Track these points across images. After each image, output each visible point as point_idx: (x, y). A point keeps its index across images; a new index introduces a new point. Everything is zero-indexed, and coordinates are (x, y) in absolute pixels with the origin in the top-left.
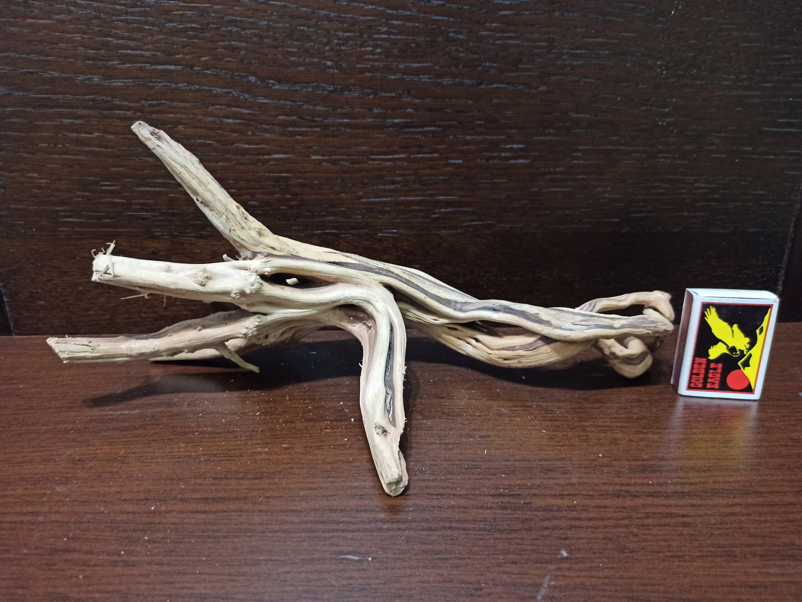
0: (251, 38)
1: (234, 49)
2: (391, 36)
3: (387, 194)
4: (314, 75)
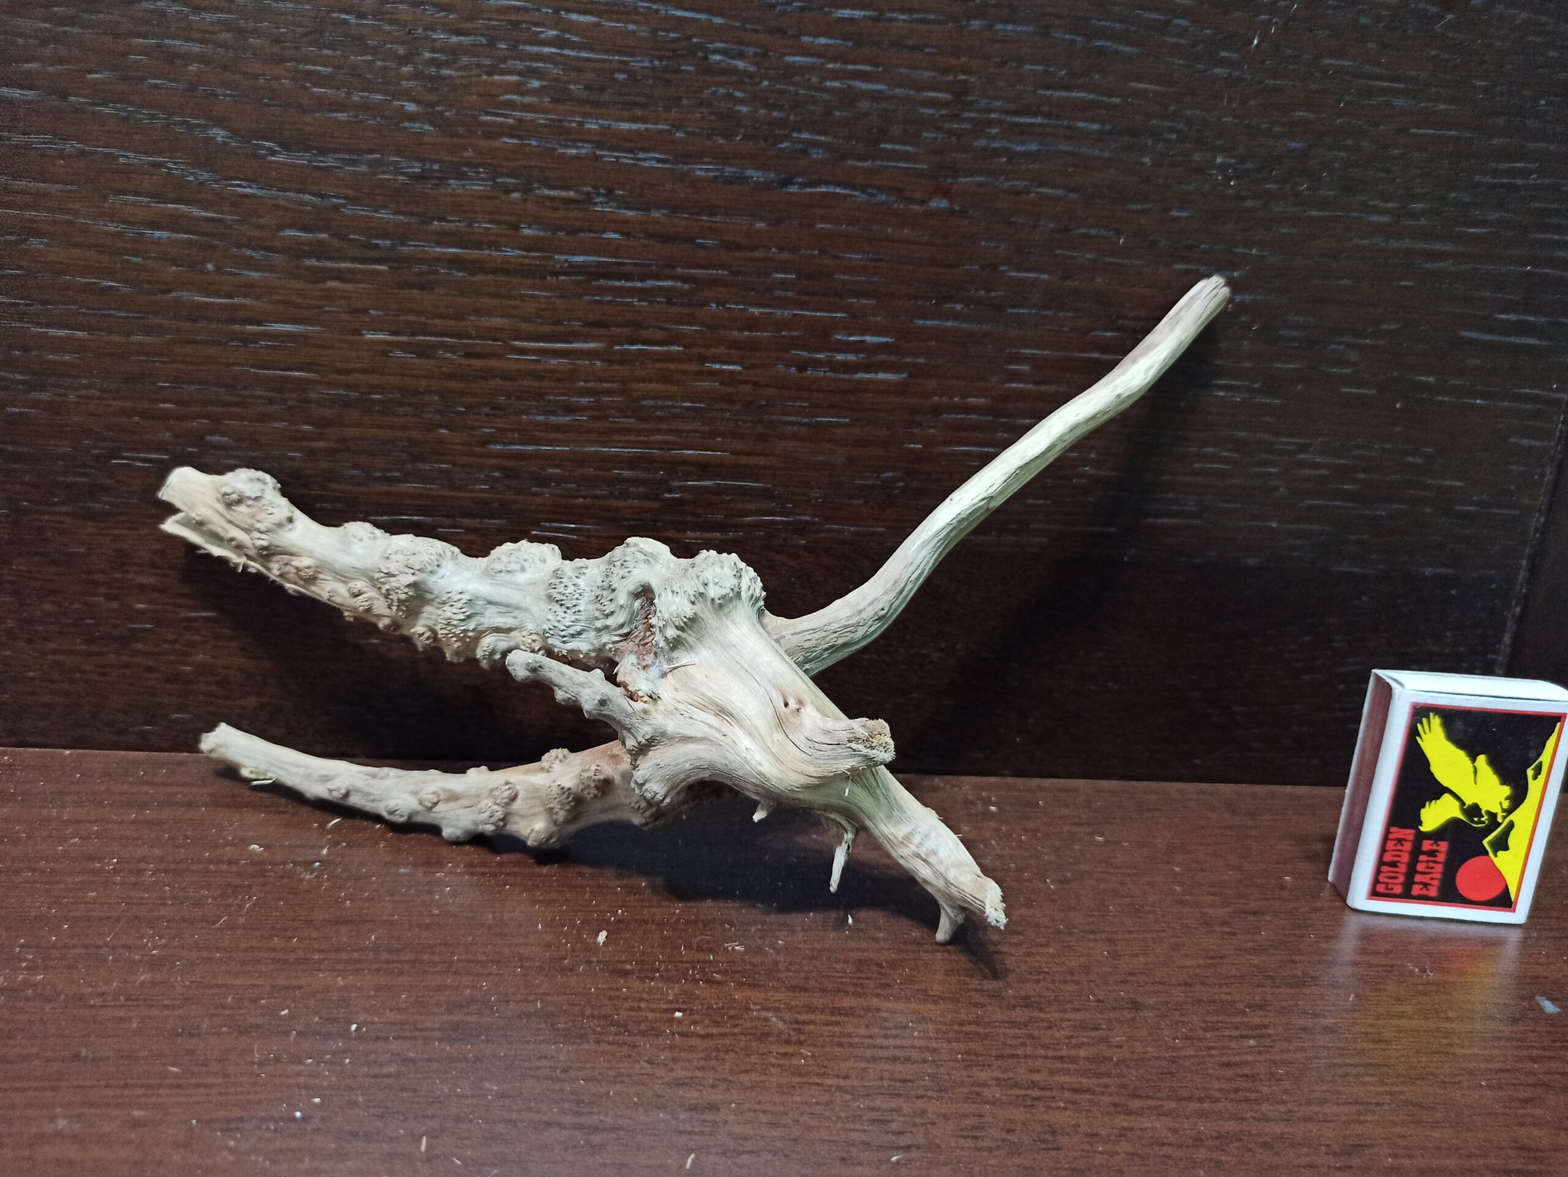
0: (216, 33)
1: (172, 57)
2: (566, 52)
3: (553, 436)
4: (372, 134)
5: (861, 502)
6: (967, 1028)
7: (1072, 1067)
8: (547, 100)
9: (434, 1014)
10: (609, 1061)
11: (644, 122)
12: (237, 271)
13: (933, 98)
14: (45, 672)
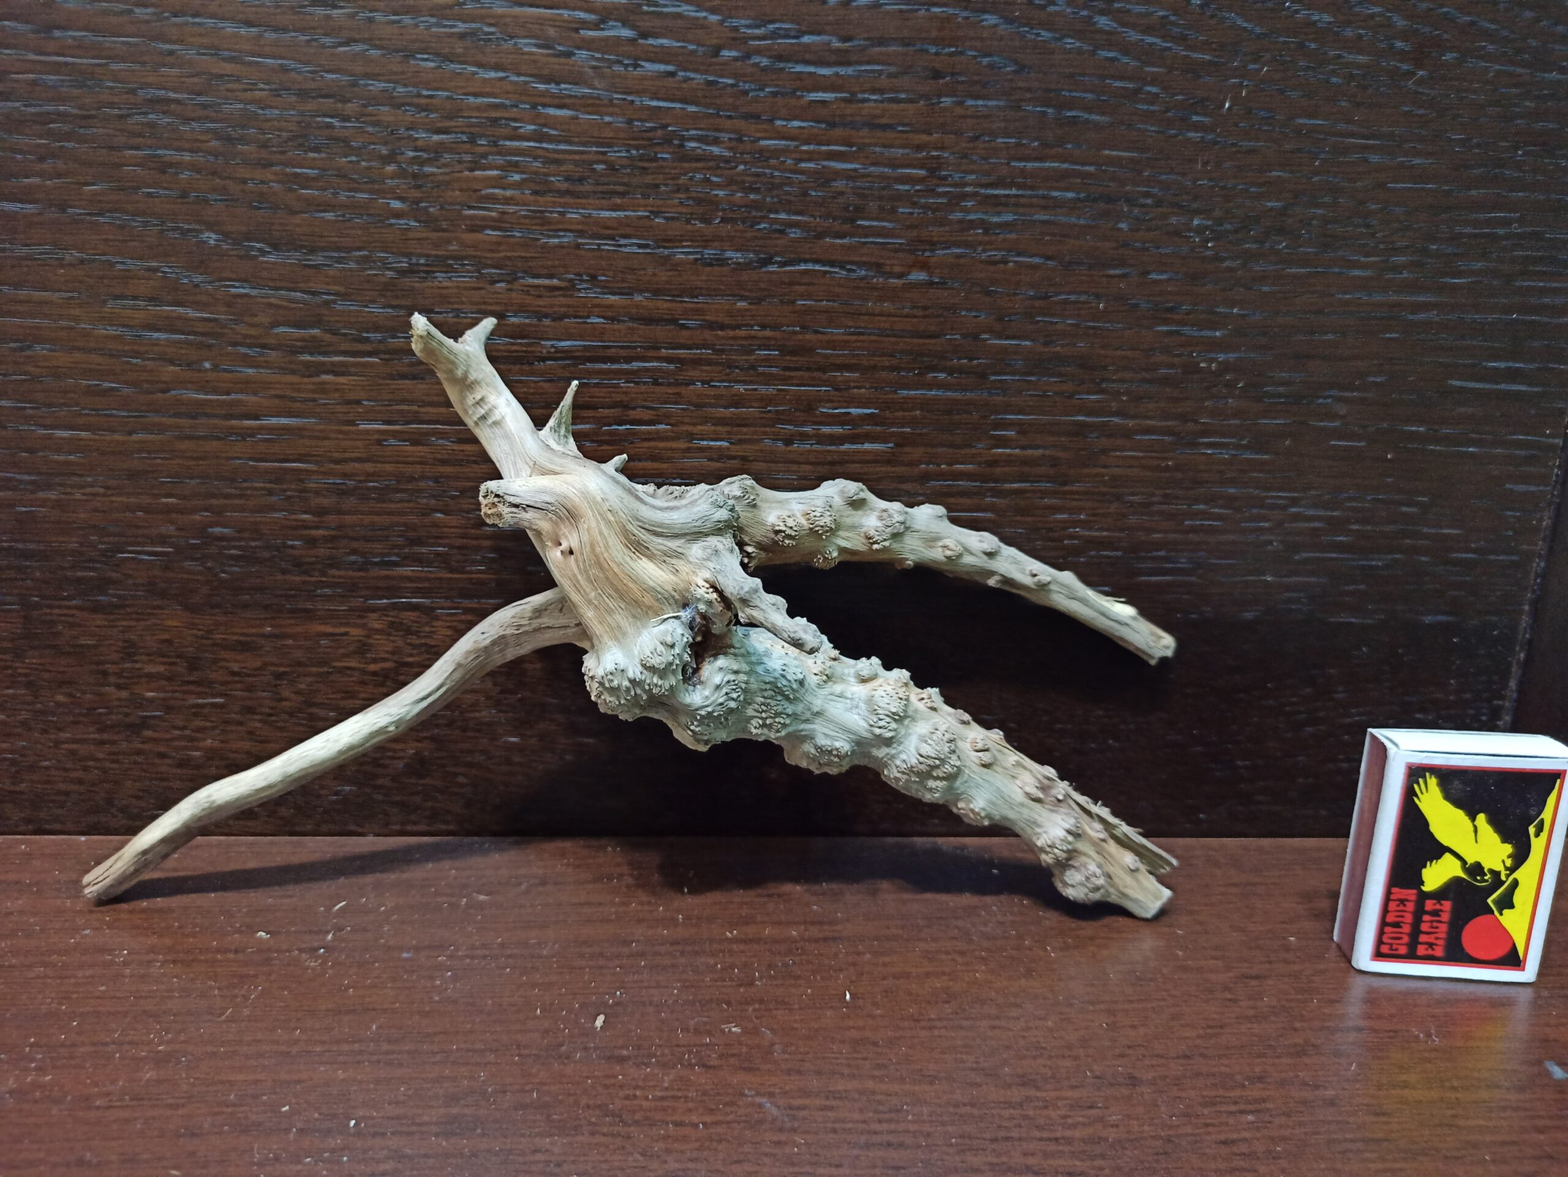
0: (205, 141)
1: (164, 167)
2: (545, 145)
4: (359, 232)
6: (963, 1110)
7: (1066, 1149)
8: (527, 192)
9: (432, 1107)
10: (603, 1154)
11: (625, 210)
12: (233, 368)
13: (908, 176)
14: (59, 761)
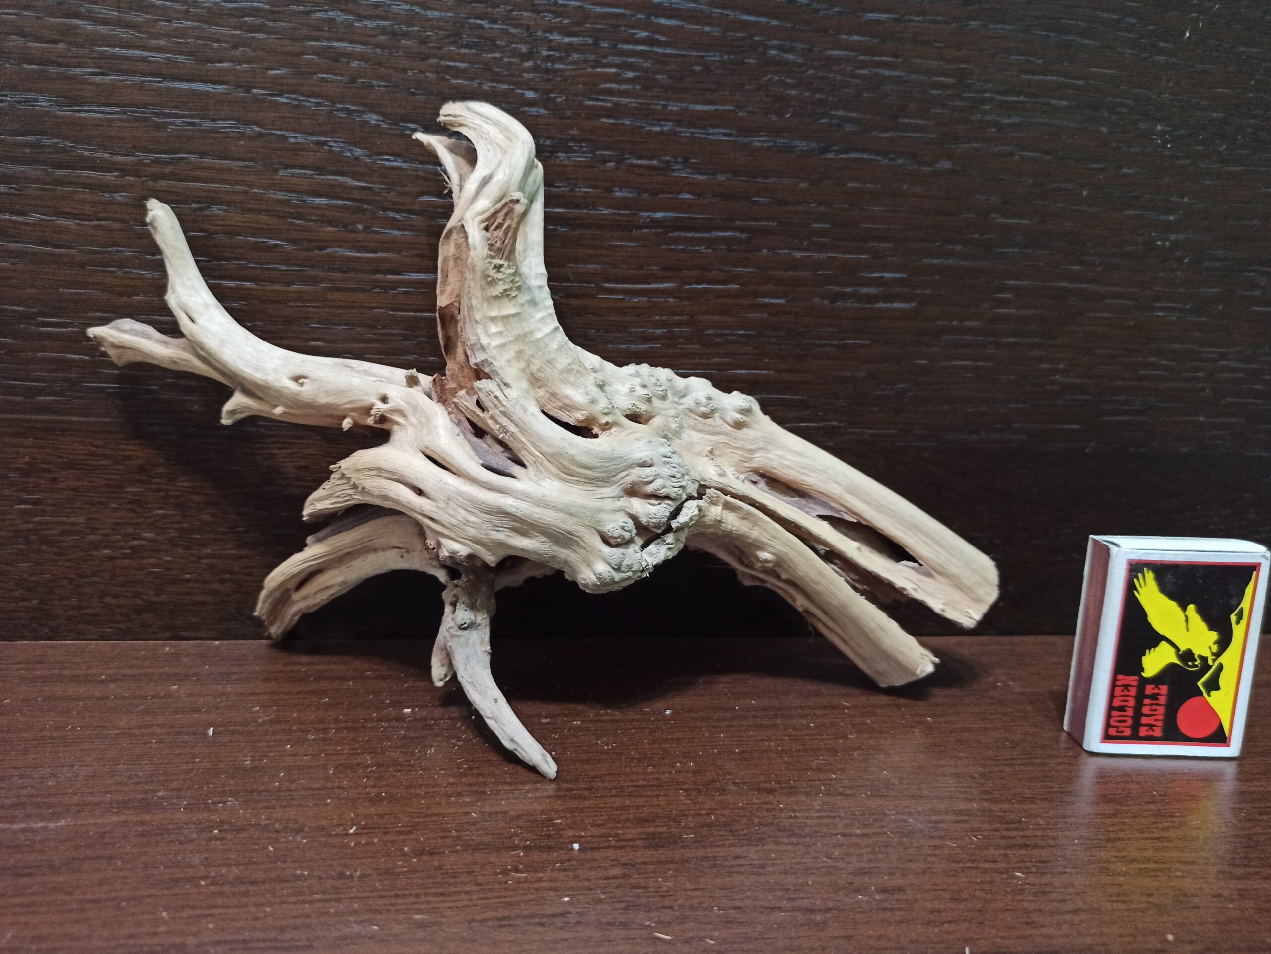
5: (877, 409)
7: (1170, 845)
8: (638, 87)
11: (714, 104)
12: (382, 230)
13: (940, 82)
14: (199, 574)
